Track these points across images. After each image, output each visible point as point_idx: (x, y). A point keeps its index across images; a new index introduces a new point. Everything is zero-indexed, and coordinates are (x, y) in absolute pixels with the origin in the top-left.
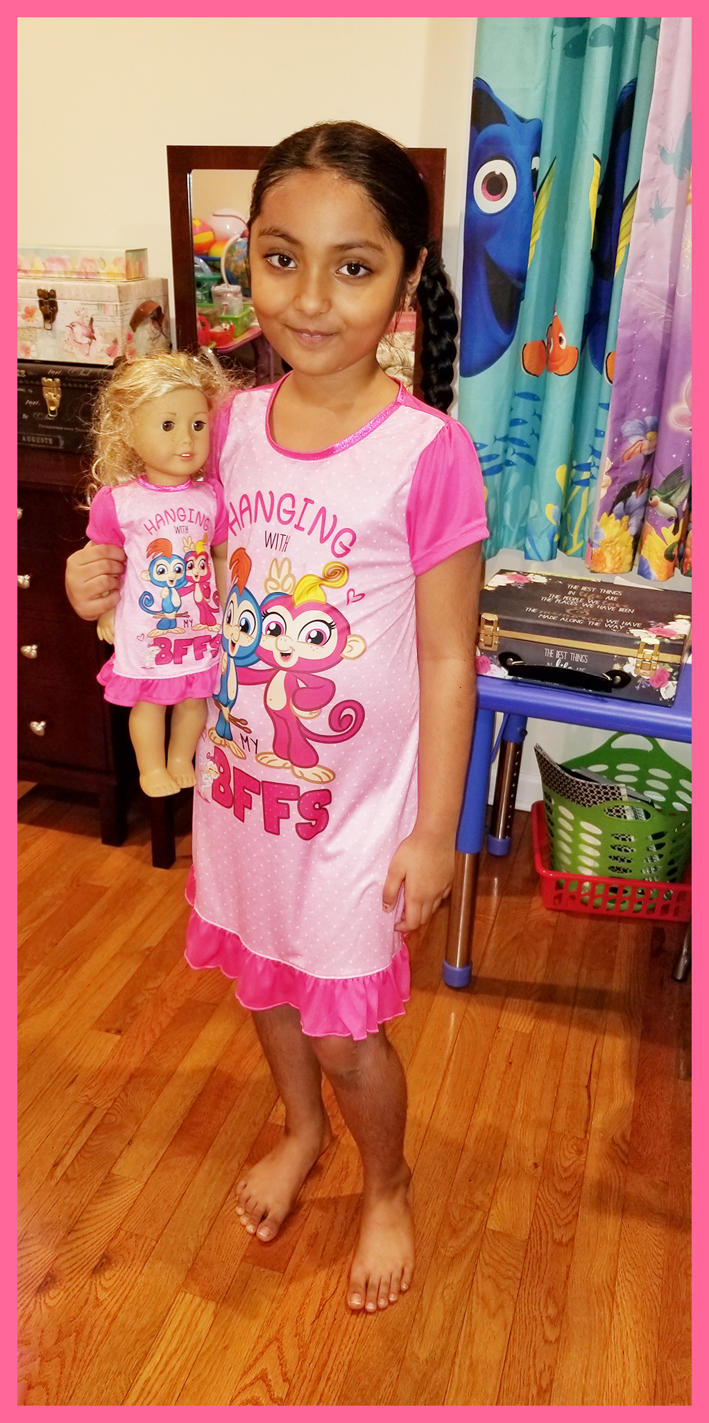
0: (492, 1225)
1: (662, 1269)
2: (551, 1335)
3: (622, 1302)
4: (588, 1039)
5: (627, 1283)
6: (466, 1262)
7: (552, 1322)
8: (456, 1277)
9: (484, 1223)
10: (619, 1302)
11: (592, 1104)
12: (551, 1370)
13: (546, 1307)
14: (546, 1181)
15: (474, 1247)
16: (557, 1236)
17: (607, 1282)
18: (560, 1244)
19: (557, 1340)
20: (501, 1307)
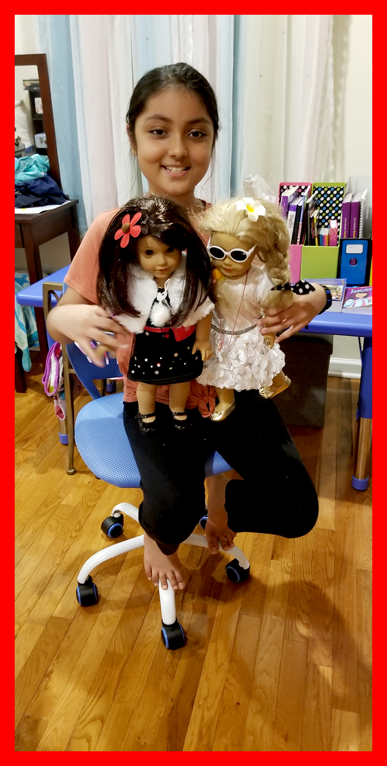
0: (63, 503)
2: (74, 535)
6: (47, 515)
7: (76, 531)
8: (42, 520)
9: (59, 503)
12: (70, 546)
13: (75, 527)
14: (91, 488)
15: (53, 510)
16: (89, 504)
18: (90, 507)
19: (76, 536)
20: (57, 528)
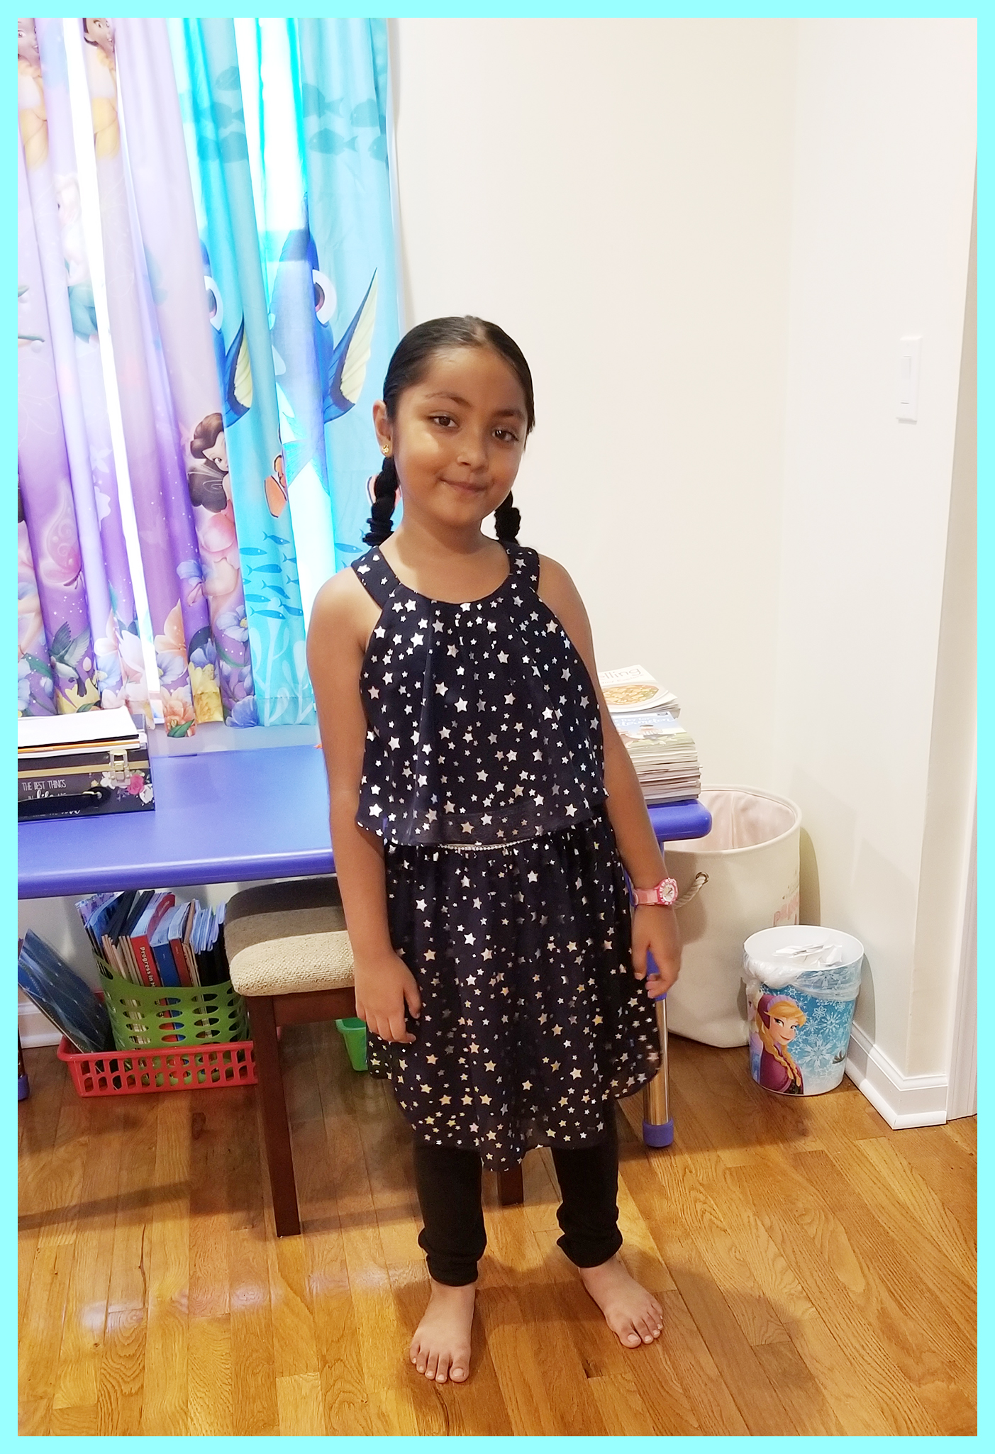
0: (59, 1404)
1: (230, 1378)
3: (195, 1415)
4: (137, 1231)
5: (198, 1400)
9: (49, 1407)
10: (192, 1416)
11: (147, 1279)
14: (109, 1353)
16: (126, 1390)
17: (180, 1406)
18: (131, 1395)
